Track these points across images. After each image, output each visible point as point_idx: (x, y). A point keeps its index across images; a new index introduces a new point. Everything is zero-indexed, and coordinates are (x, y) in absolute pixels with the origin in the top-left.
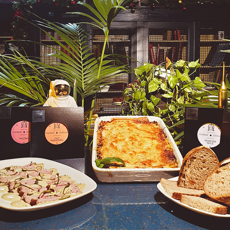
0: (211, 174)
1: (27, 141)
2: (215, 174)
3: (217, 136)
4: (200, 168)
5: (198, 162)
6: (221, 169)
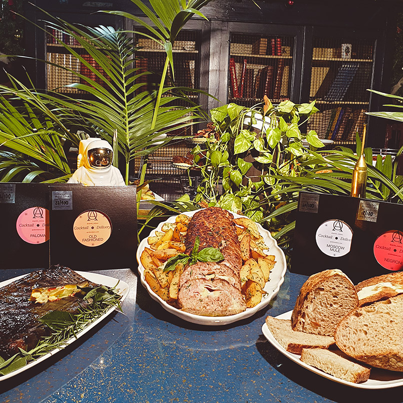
0: (348, 316)
1: (42, 240)
2: (353, 317)
3: (346, 240)
4: (328, 304)
5: (326, 295)
6: (363, 311)
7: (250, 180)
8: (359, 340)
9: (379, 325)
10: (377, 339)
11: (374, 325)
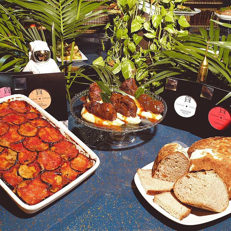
0: (182, 177)
2: (185, 178)
3: (193, 108)
4: (172, 166)
5: (171, 162)
6: (191, 175)
7: (141, 48)
8: (187, 193)
9: (198, 187)
10: (196, 195)
11: (196, 186)
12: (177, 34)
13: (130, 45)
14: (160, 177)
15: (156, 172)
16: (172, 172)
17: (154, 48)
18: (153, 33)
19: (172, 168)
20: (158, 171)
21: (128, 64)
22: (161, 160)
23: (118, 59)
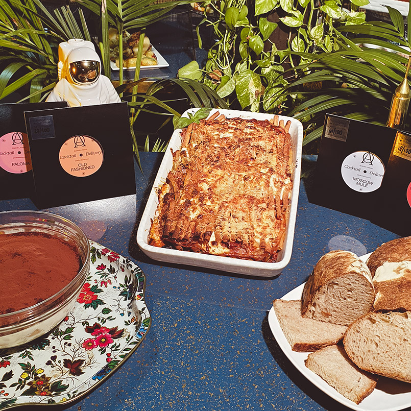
0: (360, 320)
4: (342, 297)
5: (340, 290)
6: (377, 317)
7: (274, 46)
8: (369, 351)
9: (392, 340)
10: (387, 356)
11: (387, 339)
12: (344, 18)
13: (252, 41)
14: (318, 315)
15: (309, 306)
16: (340, 307)
17: (299, 45)
18: (298, 17)
19: (340, 300)
20: (314, 305)
21: (248, 78)
22: (321, 286)
23: (229, 66)
